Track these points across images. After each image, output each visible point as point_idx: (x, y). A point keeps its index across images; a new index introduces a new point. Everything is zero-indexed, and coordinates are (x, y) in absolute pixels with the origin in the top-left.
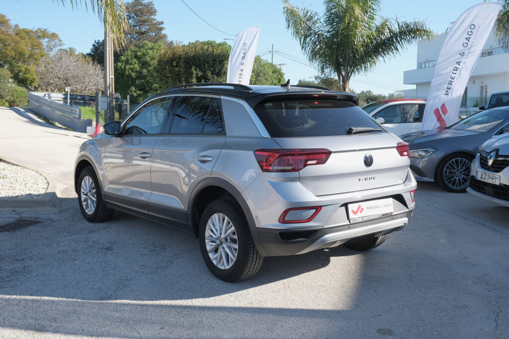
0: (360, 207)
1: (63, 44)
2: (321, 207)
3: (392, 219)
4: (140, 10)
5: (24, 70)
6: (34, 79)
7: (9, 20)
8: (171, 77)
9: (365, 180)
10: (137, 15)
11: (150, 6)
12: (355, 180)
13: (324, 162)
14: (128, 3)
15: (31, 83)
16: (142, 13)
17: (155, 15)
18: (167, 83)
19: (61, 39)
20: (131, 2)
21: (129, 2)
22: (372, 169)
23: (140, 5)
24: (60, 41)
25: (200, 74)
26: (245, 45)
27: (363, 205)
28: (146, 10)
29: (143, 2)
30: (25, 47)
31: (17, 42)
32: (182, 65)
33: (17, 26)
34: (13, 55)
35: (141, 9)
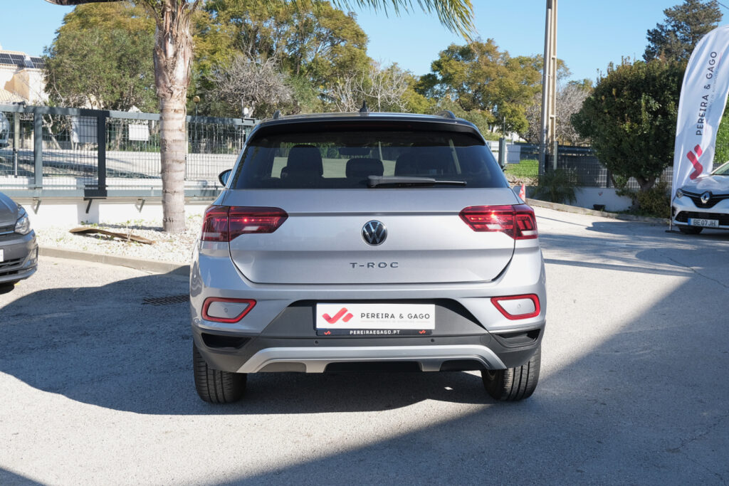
0: (344, 311)
1: (570, 73)
2: (254, 302)
3: (433, 342)
4: (694, 16)
5: (510, 111)
6: (523, 123)
7: (497, 47)
8: (609, 113)
9: (368, 266)
10: (688, 23)
11: (712, 8)
12: (345, 264)
13: (271, 229)
14: (677, 6)
15: (518, 129)
16: (698, 20)
17: (718, 21)
18: (605, 122)
19: (568, 67)
20: (682, 4)
21: (679, 5)
22: (382, 249)
23: (695, 7)
24: (567, 69)
25: (656, 106)
26: (714, 55)
27: (351, 308)
28: (704, 14)
29: (701, 3)
30: (512, 81)
31: (504, 75)
32: (625, 93)
33: (506, 54)
34: (497, 93)
35: (696, 14)
